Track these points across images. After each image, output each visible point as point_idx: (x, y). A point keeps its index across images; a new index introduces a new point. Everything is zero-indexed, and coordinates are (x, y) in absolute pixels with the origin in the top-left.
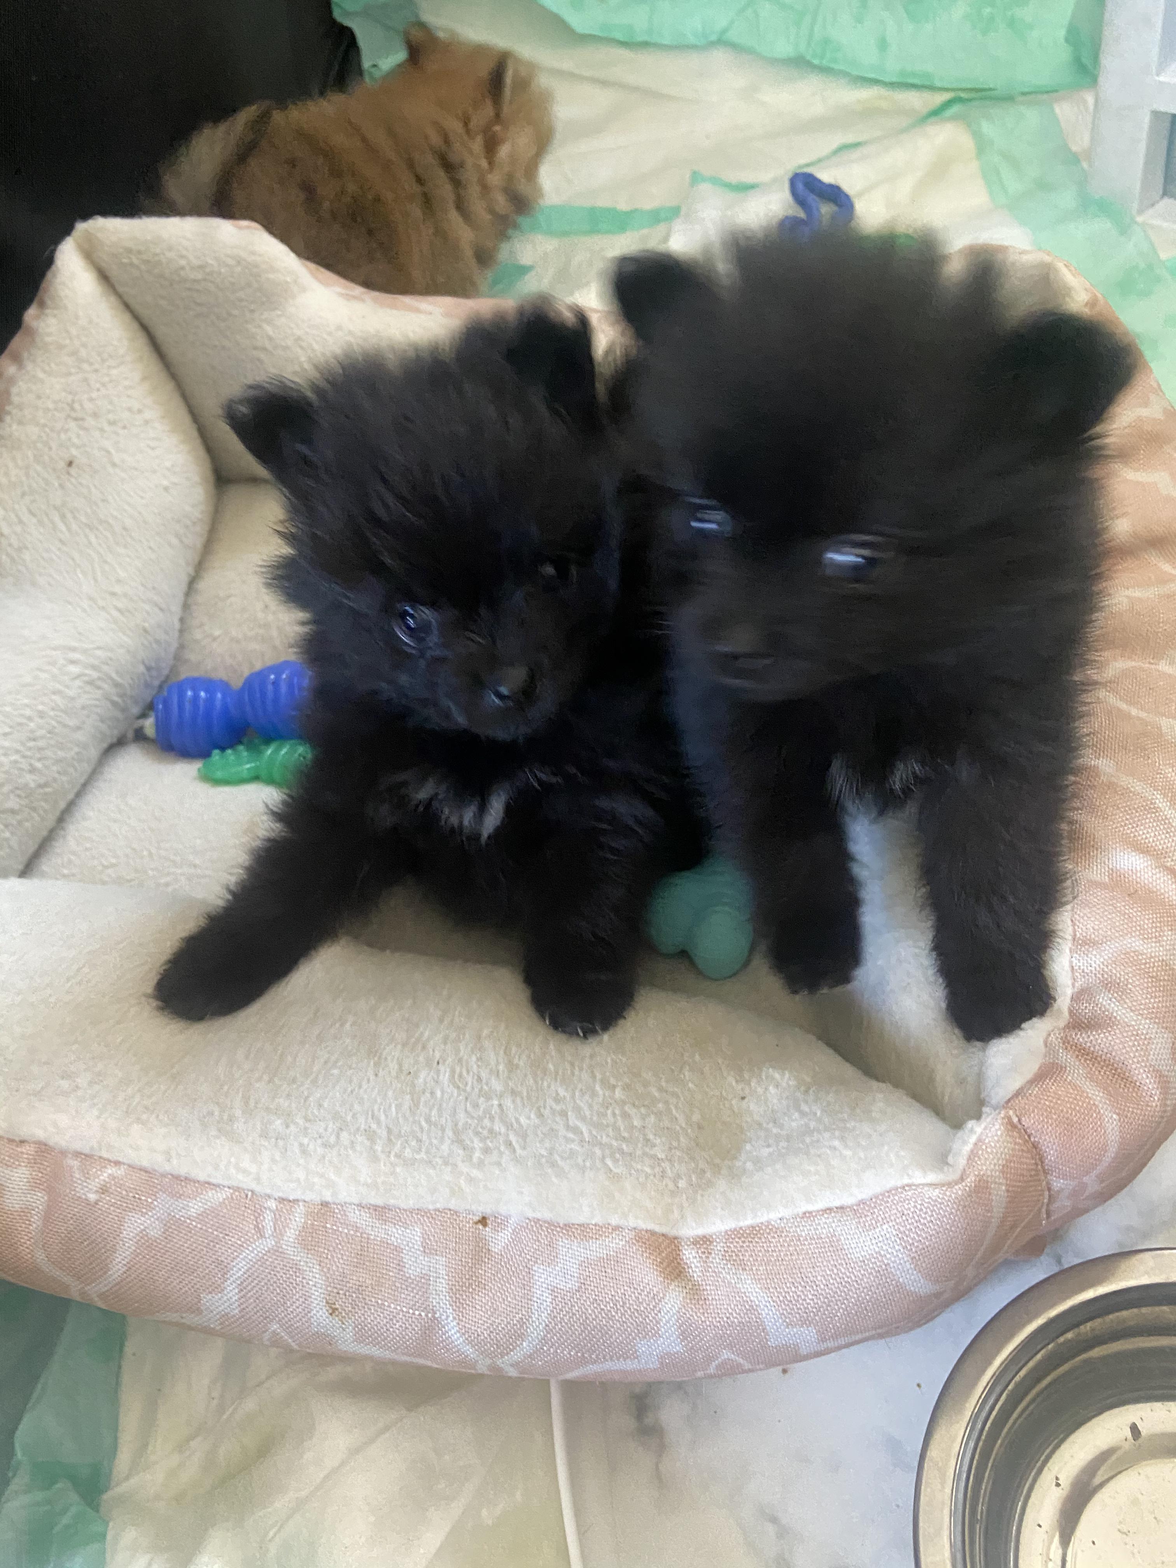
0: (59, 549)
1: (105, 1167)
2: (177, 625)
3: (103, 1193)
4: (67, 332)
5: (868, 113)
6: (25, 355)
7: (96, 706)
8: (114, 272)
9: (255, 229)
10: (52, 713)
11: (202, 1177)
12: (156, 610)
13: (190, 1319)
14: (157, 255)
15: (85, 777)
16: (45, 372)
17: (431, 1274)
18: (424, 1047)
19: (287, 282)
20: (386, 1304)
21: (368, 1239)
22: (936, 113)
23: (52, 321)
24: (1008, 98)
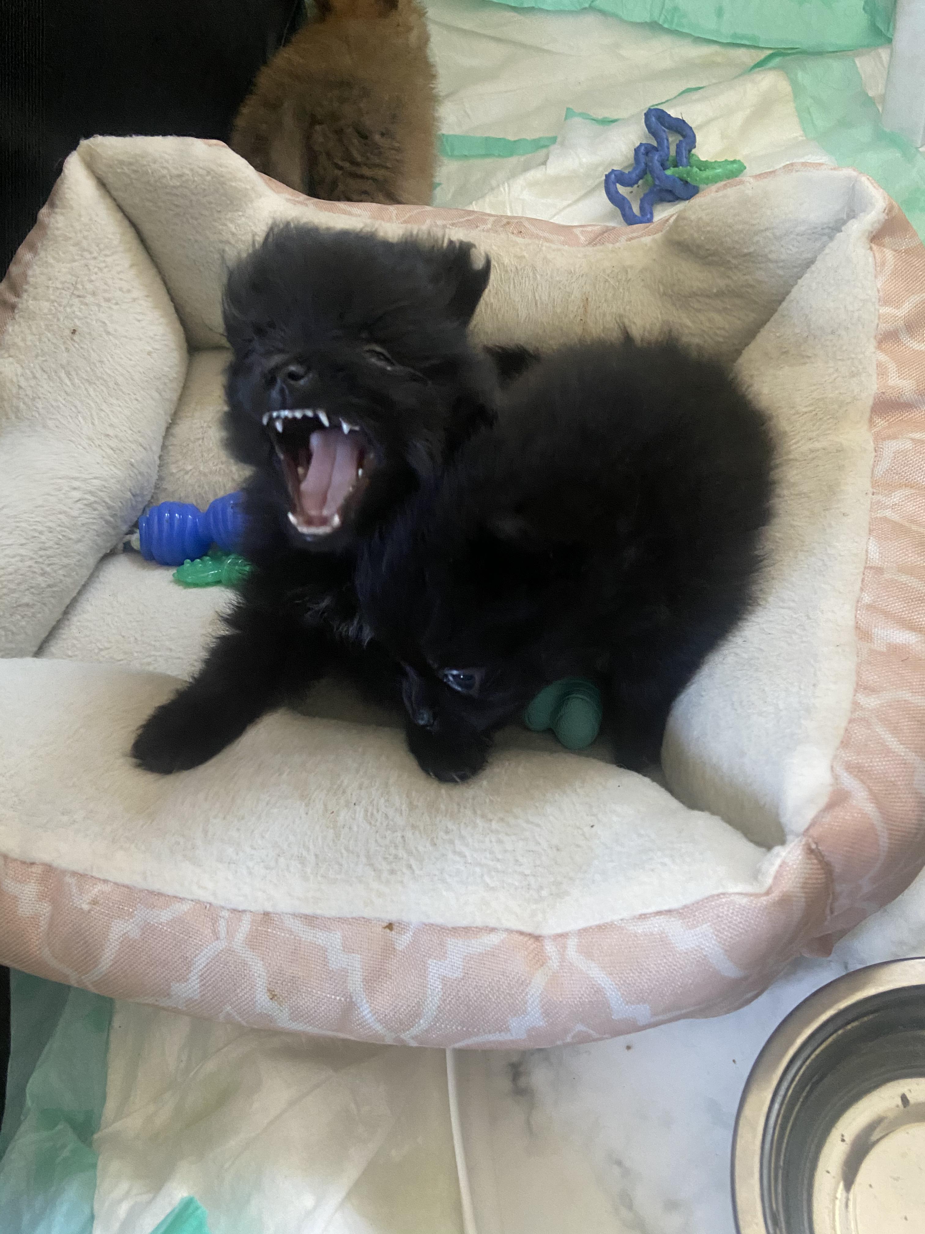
0: (65, 399)
1: (96, 884)
2: (158, 462)
3: (94, 904)
4: (72, 226)
5: (708, 65)
6: (39, 245)
7: (93, 523)
8: (110, 179)
9: (223, 146)
10: (59, 529)
11: (171, 892)
12: (141, 449)
13: (164, 1002)
14: (144, 166)
15: (85, 579)
16: (54, 258)
17: (349, 968)
18: (344, 792)
19: (246, 189)
20: (314, 991)
21: (300, 940)
22: (760, 64)
23: (60, 218)
24: (818, 53)
